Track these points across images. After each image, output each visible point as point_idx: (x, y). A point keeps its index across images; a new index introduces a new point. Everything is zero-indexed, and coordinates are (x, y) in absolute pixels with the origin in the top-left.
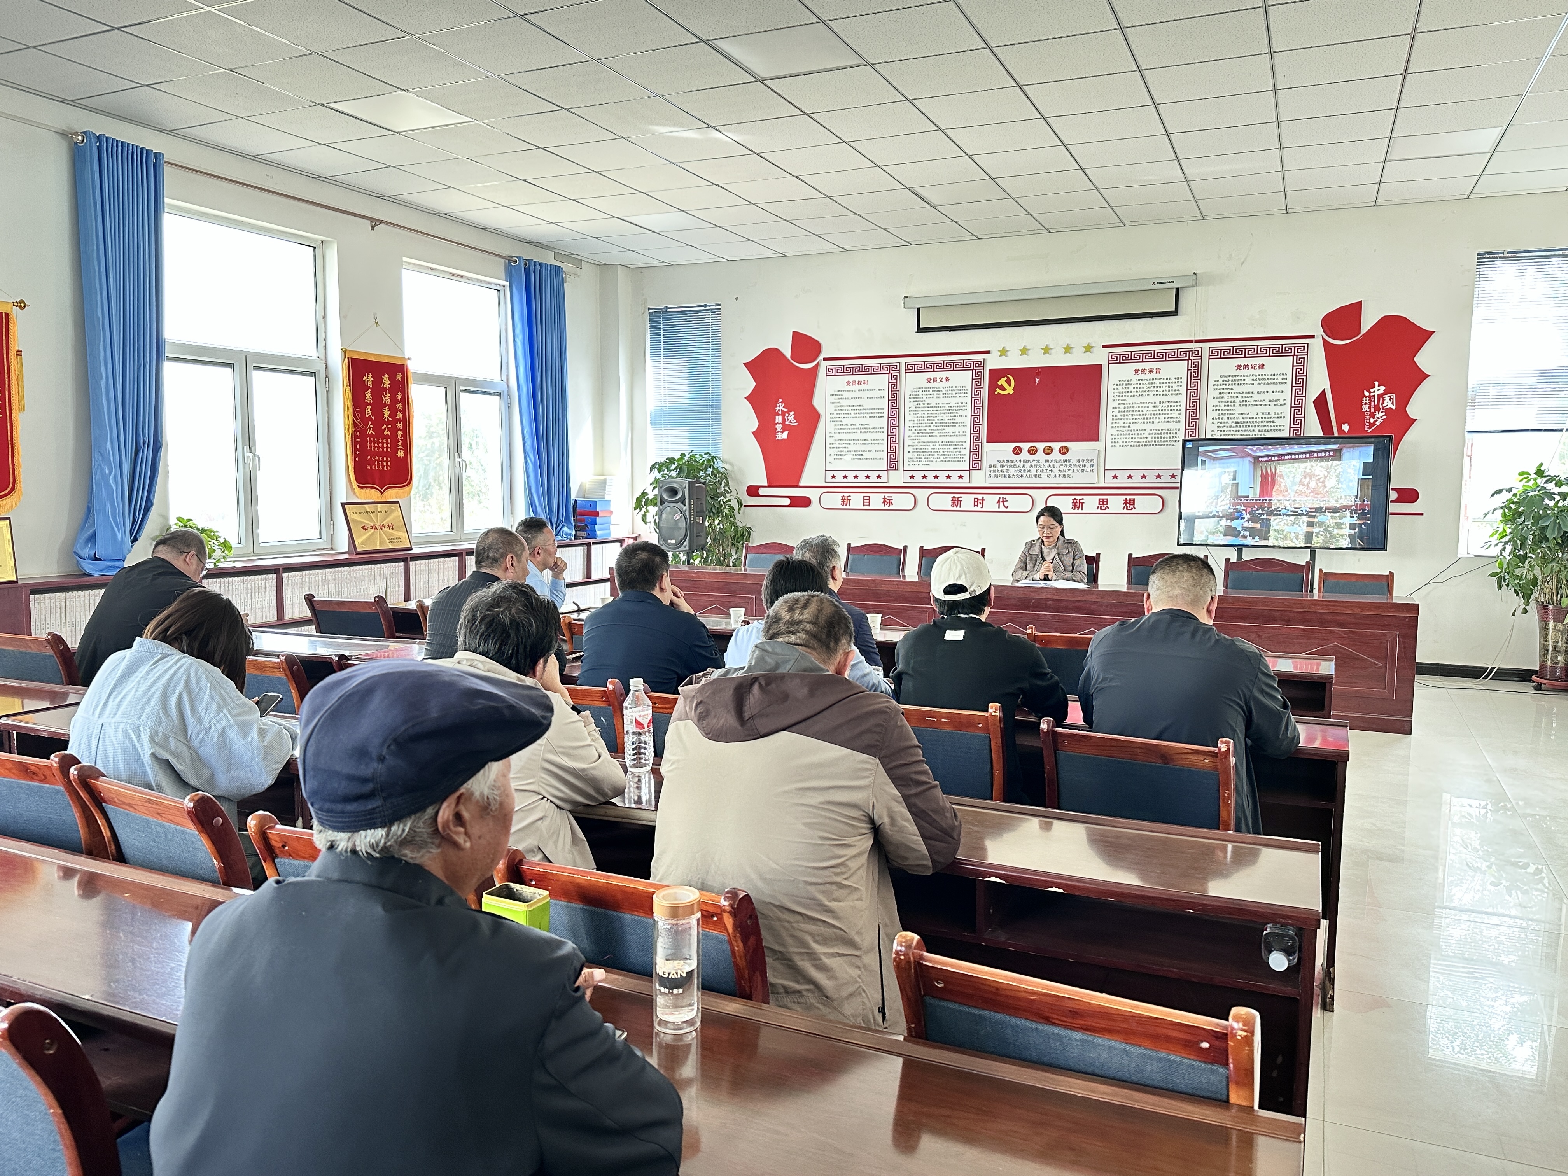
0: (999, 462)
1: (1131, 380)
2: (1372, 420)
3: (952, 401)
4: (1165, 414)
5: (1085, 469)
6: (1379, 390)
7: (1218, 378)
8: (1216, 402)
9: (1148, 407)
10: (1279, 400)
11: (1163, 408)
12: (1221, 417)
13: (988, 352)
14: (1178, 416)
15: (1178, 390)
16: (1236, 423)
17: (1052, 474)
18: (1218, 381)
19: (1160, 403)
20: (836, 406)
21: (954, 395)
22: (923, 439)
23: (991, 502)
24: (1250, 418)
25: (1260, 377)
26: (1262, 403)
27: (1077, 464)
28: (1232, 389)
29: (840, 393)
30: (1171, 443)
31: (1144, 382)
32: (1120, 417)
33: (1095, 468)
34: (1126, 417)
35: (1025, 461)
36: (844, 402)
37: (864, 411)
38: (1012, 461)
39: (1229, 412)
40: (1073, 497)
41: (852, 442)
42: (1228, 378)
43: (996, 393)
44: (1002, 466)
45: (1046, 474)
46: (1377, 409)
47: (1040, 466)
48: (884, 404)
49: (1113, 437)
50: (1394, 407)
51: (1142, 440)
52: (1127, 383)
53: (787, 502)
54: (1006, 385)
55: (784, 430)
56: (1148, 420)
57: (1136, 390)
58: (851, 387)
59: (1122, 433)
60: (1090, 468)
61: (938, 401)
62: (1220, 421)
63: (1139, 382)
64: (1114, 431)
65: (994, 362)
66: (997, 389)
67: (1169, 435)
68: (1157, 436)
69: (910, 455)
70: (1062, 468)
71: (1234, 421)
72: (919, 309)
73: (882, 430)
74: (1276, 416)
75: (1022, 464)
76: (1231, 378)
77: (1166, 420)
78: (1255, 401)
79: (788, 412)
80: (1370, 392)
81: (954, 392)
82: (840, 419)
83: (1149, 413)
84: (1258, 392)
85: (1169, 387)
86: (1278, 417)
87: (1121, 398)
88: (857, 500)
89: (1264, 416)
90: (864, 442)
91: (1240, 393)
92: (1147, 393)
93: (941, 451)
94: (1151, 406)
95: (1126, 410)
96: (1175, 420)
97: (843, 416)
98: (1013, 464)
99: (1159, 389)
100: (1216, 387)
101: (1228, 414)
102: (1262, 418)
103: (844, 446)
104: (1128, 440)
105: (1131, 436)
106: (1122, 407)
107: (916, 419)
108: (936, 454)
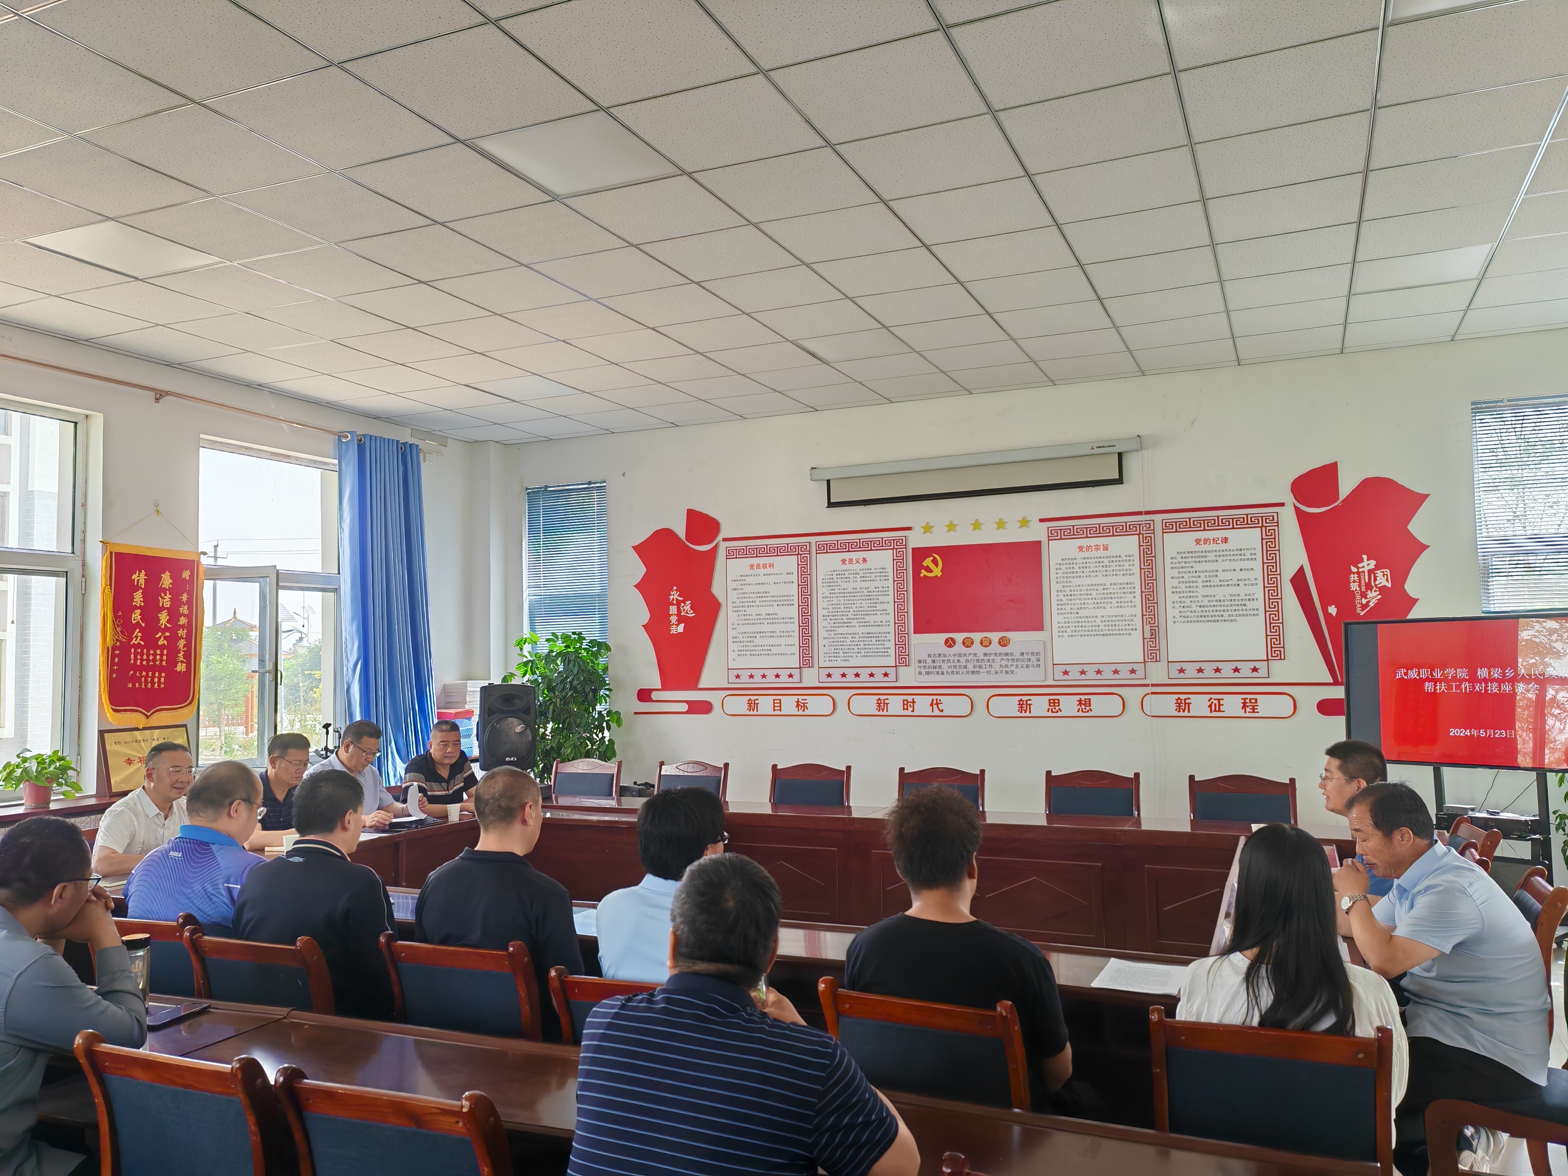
0: (929, 656)
1: (1075, 559)
2: (1364, 601)
3: (872, 585)
4: (1118, 598)
5: (1030, 663)
6: (1368, 565)
7: (1175, 555)
8: (1175, 583)
9: (1097, 590)
10: (1249, 579)
11: (1115, 591)
12: (1182, 600)
13: (909, 529)
14: (1133, 600)
15: (1130, 570)
16: (1200, 606)
17: (993, 671)
18: (1175, 558)
19: (1111, 584)
20: (738, 594)
21: (874, 578)
22: (840, 630)
23: (923, 704)
24: (1217, 601)
25: (1224, 553)
26: (1229, 583)
27: (1021, 657)
28: (1192, 567)
29: (743, 578)
30: (1128, 632)
31: (1091, 561)
32: (1066, 602)
33: (1042, 663)
34: (1073, 602)
35: (960, 655)
36: (747, 589)
37: (771, 599)
38: (945, 655)
39: (1191, 594)
40: (1019, 698)
41: (758, 635)
42: (1187, 555)
43: (922, 575)
44: (934, 661)
45: (985, 670)
46: (1369, 587)
47: (978, 661)
48: (793, 590)
49: (1060, 625)
50: (1389, 585)
51: (1094, 628)
52: (1071, 562)
53: (684, 707)
54: (932, 566)
55: (679, 622)
56: (1099, 605)
57: (1082, 570)
58: (756, 571)
59: (1070, 620)
60: (1036, 663)
61: (855, 585)
62: (1182, 605)
63: (1084, 561)
64: (1061, 618)
65: (917, 540)
66: (923, 571)
67: (1124, 623)
68: (1110, 623)
69: (826, 650)
70: (1004, 663)
71: (1199, 604)
72: (828, 481)
73: (792, 620)
74: (1248, 597)
75: (956, 658)
76: (1190, 555)
77: (1119, 605)
78: (1220, 581)
79: (684, 602)
80: (1358, 568)
81: (873, 575)
82: (744, 609)
83: (1100, 596)
84: (1223, 571)
85: (1120, 566)
86: (1249, 600)
87: (1065, 580)
88: (765, 704)
89: (1233, 598)
90: (772, 634)
91: (1203, 572)
92: (1095, 574)
93: (862, 643)
94: (1100, 588)
95: (1072, 593)
96: (1130, 604)
97: (746, 604)
98: (946, 659)
99: (1108, 569)
100: (1174, 566)
101: (1190, 597)
102: (1231, 600)
103: (749, 639)
104: (1077, 629)
105: (1080, 624)
106: (1067, 589)
107: (830, 607)
108: (856, 647)
